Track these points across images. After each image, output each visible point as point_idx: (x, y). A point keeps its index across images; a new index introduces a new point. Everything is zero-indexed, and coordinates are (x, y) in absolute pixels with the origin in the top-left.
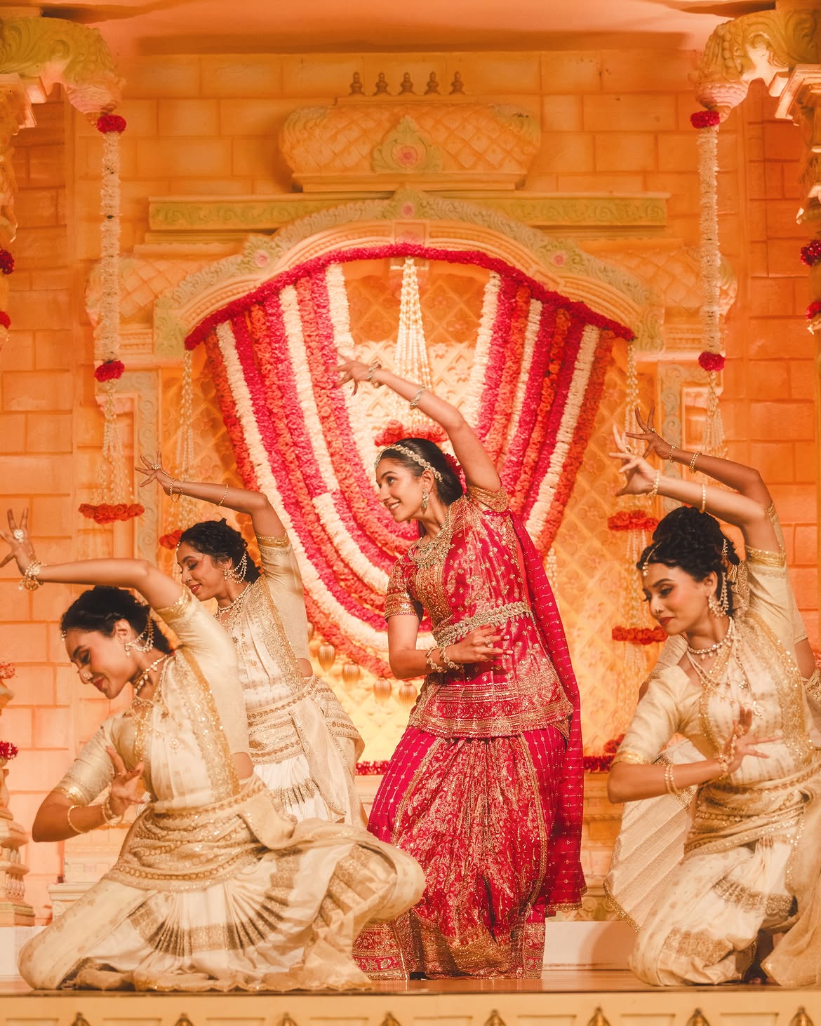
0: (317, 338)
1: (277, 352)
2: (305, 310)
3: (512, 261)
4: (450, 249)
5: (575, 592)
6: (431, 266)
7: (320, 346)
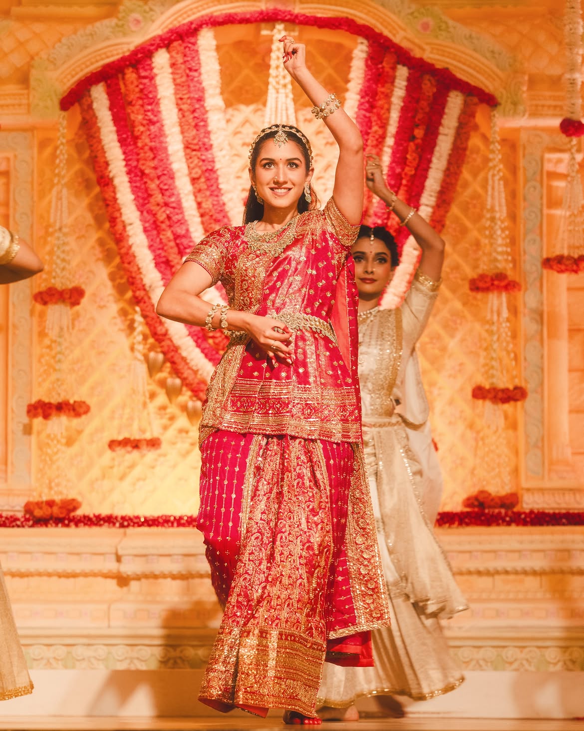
0: (189, 101)
1: (149, 114)
2: (177, 74)
3: (380, 28)
4: (319, 15)
5: (437, 352)
6: (301, 32)
7: (192, 109)
